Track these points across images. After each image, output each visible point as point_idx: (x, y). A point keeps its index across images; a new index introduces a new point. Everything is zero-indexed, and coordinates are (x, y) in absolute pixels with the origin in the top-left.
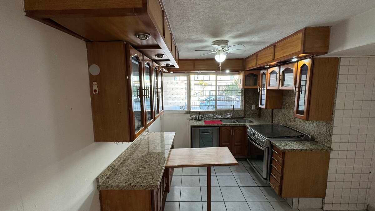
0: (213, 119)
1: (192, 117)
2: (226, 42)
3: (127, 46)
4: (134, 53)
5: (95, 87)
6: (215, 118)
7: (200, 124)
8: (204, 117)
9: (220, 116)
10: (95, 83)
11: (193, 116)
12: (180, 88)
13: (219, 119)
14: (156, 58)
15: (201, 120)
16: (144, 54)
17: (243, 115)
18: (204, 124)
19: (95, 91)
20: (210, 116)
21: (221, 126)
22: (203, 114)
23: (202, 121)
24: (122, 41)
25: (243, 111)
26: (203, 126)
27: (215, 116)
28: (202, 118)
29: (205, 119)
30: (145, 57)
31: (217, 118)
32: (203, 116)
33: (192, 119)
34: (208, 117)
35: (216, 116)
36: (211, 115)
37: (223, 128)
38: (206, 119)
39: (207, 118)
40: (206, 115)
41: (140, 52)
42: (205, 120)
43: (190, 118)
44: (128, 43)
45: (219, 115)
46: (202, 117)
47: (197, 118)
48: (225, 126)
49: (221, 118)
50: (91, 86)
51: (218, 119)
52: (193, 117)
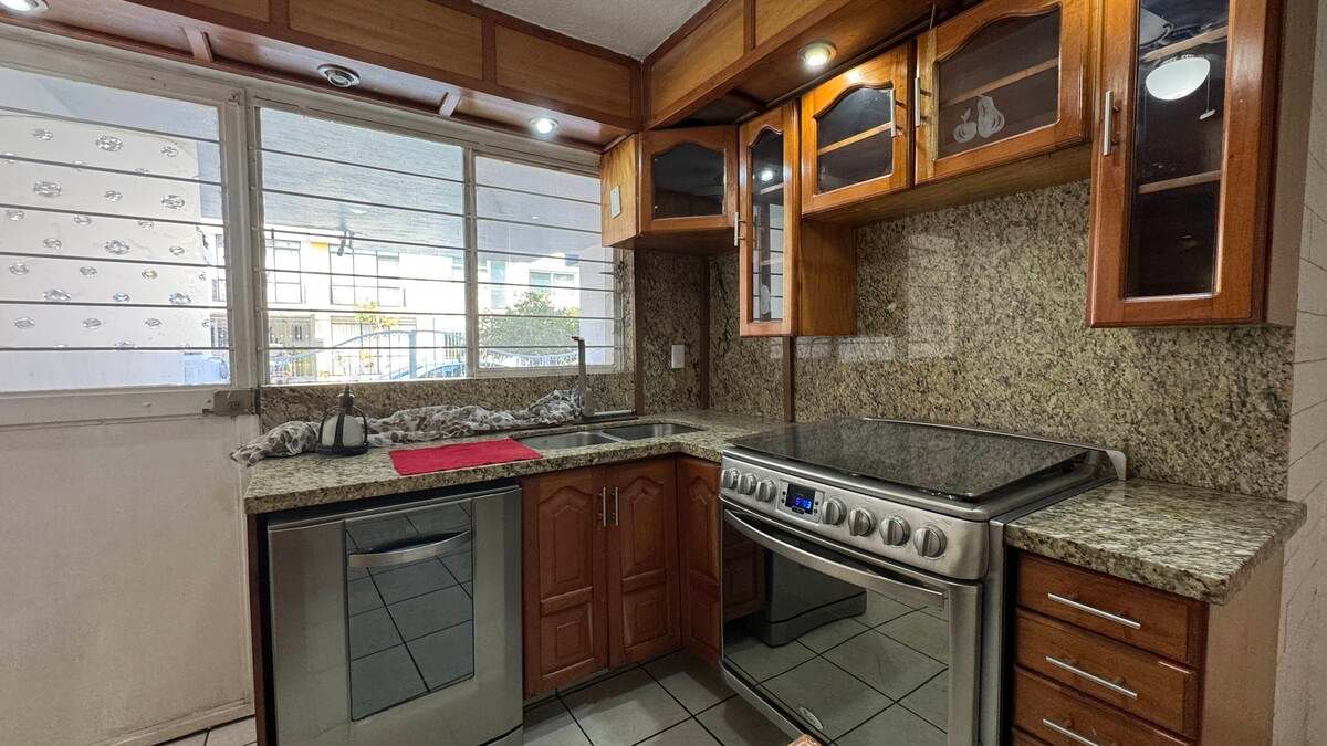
0: (457, 433)
1: (276, 433)
6: (473, 425)
7: (352, 481)
8: (386, 427)
9: (506, 417)
11: (289, 427)
13: (501, 430)
15: (361, 450)
17: (629, 399)
18: (394, 475)
20: (436, 416)
21: (534, 470)
22: (379, 406)
23: (373, 456)
25: (630, 378)
26: (387, 491)
27: (468, 413)
28: (371, 438)
29: (395, 439)
31: (486, 427)
32: (375, 423)
33: (276, 453)
34: (422, 423)
35: (480, 413)
36: (438, 413)
37: (546, 487)
38: (405, 440)
39: (412, 435)
40: (406, 415)
42: (399, 446)
43: (258, 442)
45: (494, 407)
46: (366, 429)
47: (328, 438)
48: (561, 469)
49: (515, 428)
51: (492, 431)
52: (286, 437)
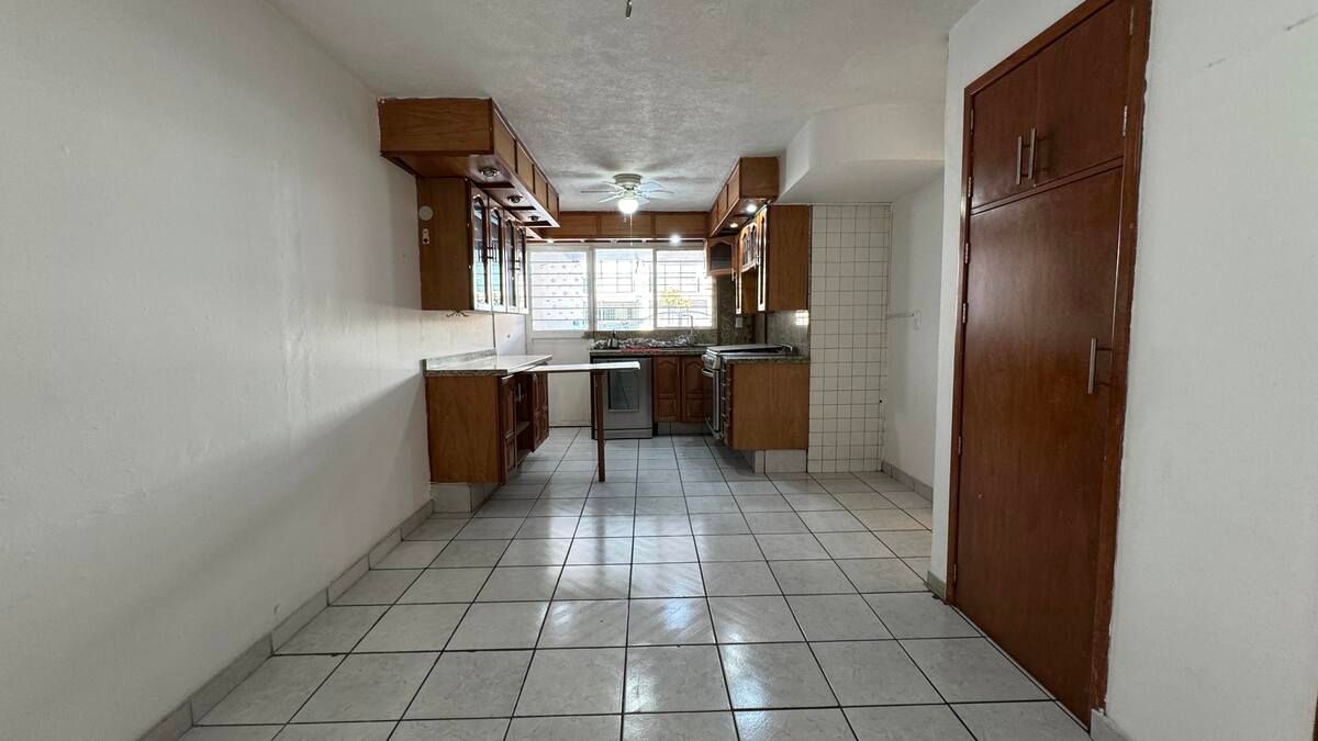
1: (597, 342)
2: (637, 178)
3: (471, 183)
4: (477, 194)
5: (426, 236)
6: (650, 345)
9: (662, 343)
10: (426, 230)
11: (600, 341)
12: (571, 280)
14: (510, 203)
15: (617, 348)
16: (490, 196)
17: (715, 340)
19: (426, 240)
20: (640, 342)
24: (462, 177)
25: (716, 331)
27: (650, 341)
28: (620, 345)
30: (492, 202)
31: (655, 346)
33: (597, 348)
35: (654, 341)
41: (486, 192)
43: (593, 344)
44: (470, 179)
47: (608, 344)
50: (420, 235)
52: (600, 343)
